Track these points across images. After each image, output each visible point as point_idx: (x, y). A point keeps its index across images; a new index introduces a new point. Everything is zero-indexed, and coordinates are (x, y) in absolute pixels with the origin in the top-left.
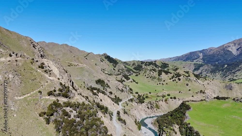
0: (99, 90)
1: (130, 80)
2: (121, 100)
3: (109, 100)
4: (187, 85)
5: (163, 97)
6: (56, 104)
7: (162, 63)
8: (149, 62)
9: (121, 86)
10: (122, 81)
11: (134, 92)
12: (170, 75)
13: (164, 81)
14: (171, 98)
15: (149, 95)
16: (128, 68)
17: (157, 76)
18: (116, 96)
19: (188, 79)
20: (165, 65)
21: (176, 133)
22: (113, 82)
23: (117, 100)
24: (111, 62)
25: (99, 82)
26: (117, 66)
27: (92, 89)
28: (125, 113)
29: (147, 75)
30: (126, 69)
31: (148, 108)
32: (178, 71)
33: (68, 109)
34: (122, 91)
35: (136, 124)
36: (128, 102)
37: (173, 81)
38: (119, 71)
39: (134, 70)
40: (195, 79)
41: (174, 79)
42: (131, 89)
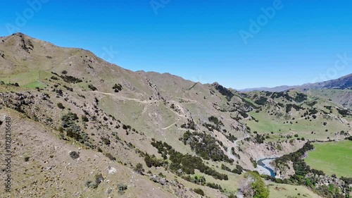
0: (213, 127)
1: (248, 118)
2: (236, 139)
3: (224, 137)
4: (325, 124)
5: (288, 138)
6: (188, 133)
7: (298, 94)
8: (278, 93)
9: (236, 124)
10: (237, 119)
11: (252, 131)
12: (303, 112)
13: (294, 119)
14: (298, 139)
15: (271, 135)
16: (247, 102)
17: (285, 113)
18: (230, 134)
19: (327, 117)
20: (301, 97)
21: (289, 168)
22: (227, 119)
23: (232, 138)
24: (223, 94)
25: (212, 119)
26: (232, 99)
27: (207, 126)
28: (240, 150)
29: (270, 111)
30: (244, 103)
31: (268, 148)
32: (314, 107)
33: (196, 137)
34: (237, 129)
35: (252, 162)
36: (244, 141)
37: (306, 119)
38: (234, 106)
39: (255, 104)
40: (336, 117)
41: (307, 116)
42: (248, 128)
